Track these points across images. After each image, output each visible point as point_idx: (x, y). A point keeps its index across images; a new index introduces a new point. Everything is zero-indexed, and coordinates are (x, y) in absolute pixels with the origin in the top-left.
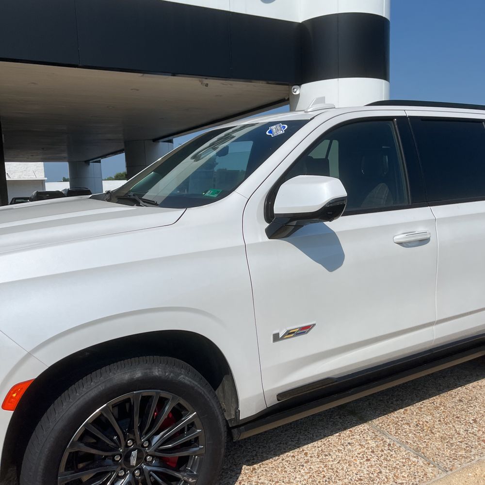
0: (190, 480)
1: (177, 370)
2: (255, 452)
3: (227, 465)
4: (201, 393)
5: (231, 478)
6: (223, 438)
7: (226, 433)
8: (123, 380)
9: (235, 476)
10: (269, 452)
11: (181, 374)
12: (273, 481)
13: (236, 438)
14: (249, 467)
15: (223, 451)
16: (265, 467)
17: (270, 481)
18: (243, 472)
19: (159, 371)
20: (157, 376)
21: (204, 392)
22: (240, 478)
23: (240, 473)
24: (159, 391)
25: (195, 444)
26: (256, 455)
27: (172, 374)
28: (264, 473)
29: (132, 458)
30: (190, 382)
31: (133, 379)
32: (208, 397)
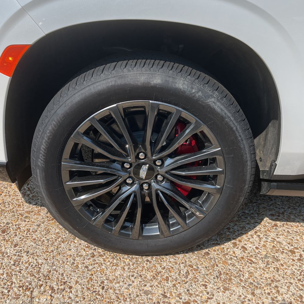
0: (198, 213)
1: (208, 90)
2: (283, 210)
3: (250, 211)
4: (232, 128)
5: (248, 224)
6: (247, 186)
7: (251, 182)
8: (138, 81)
9: (253, 223)
10: (298, 216)
11: (212, 96)
12: (292, 245)
13: (263, 191)
14: (271, 221)
15: (242, 199)
16: (288, 228)
17: (289, 244)
18: (263, 223)
19: (184, 84)
20: (181, 89)
21: (237, 128)
22: (257, 228)
23: (260, 223)
24: (180, 109)
25: (213, 181)
26: (283, 213)
27: (200, 93)
28: (285, 234)
29: (141, 171)
30: (221, 109)
31: (149, 83)
32: (240, 136)
